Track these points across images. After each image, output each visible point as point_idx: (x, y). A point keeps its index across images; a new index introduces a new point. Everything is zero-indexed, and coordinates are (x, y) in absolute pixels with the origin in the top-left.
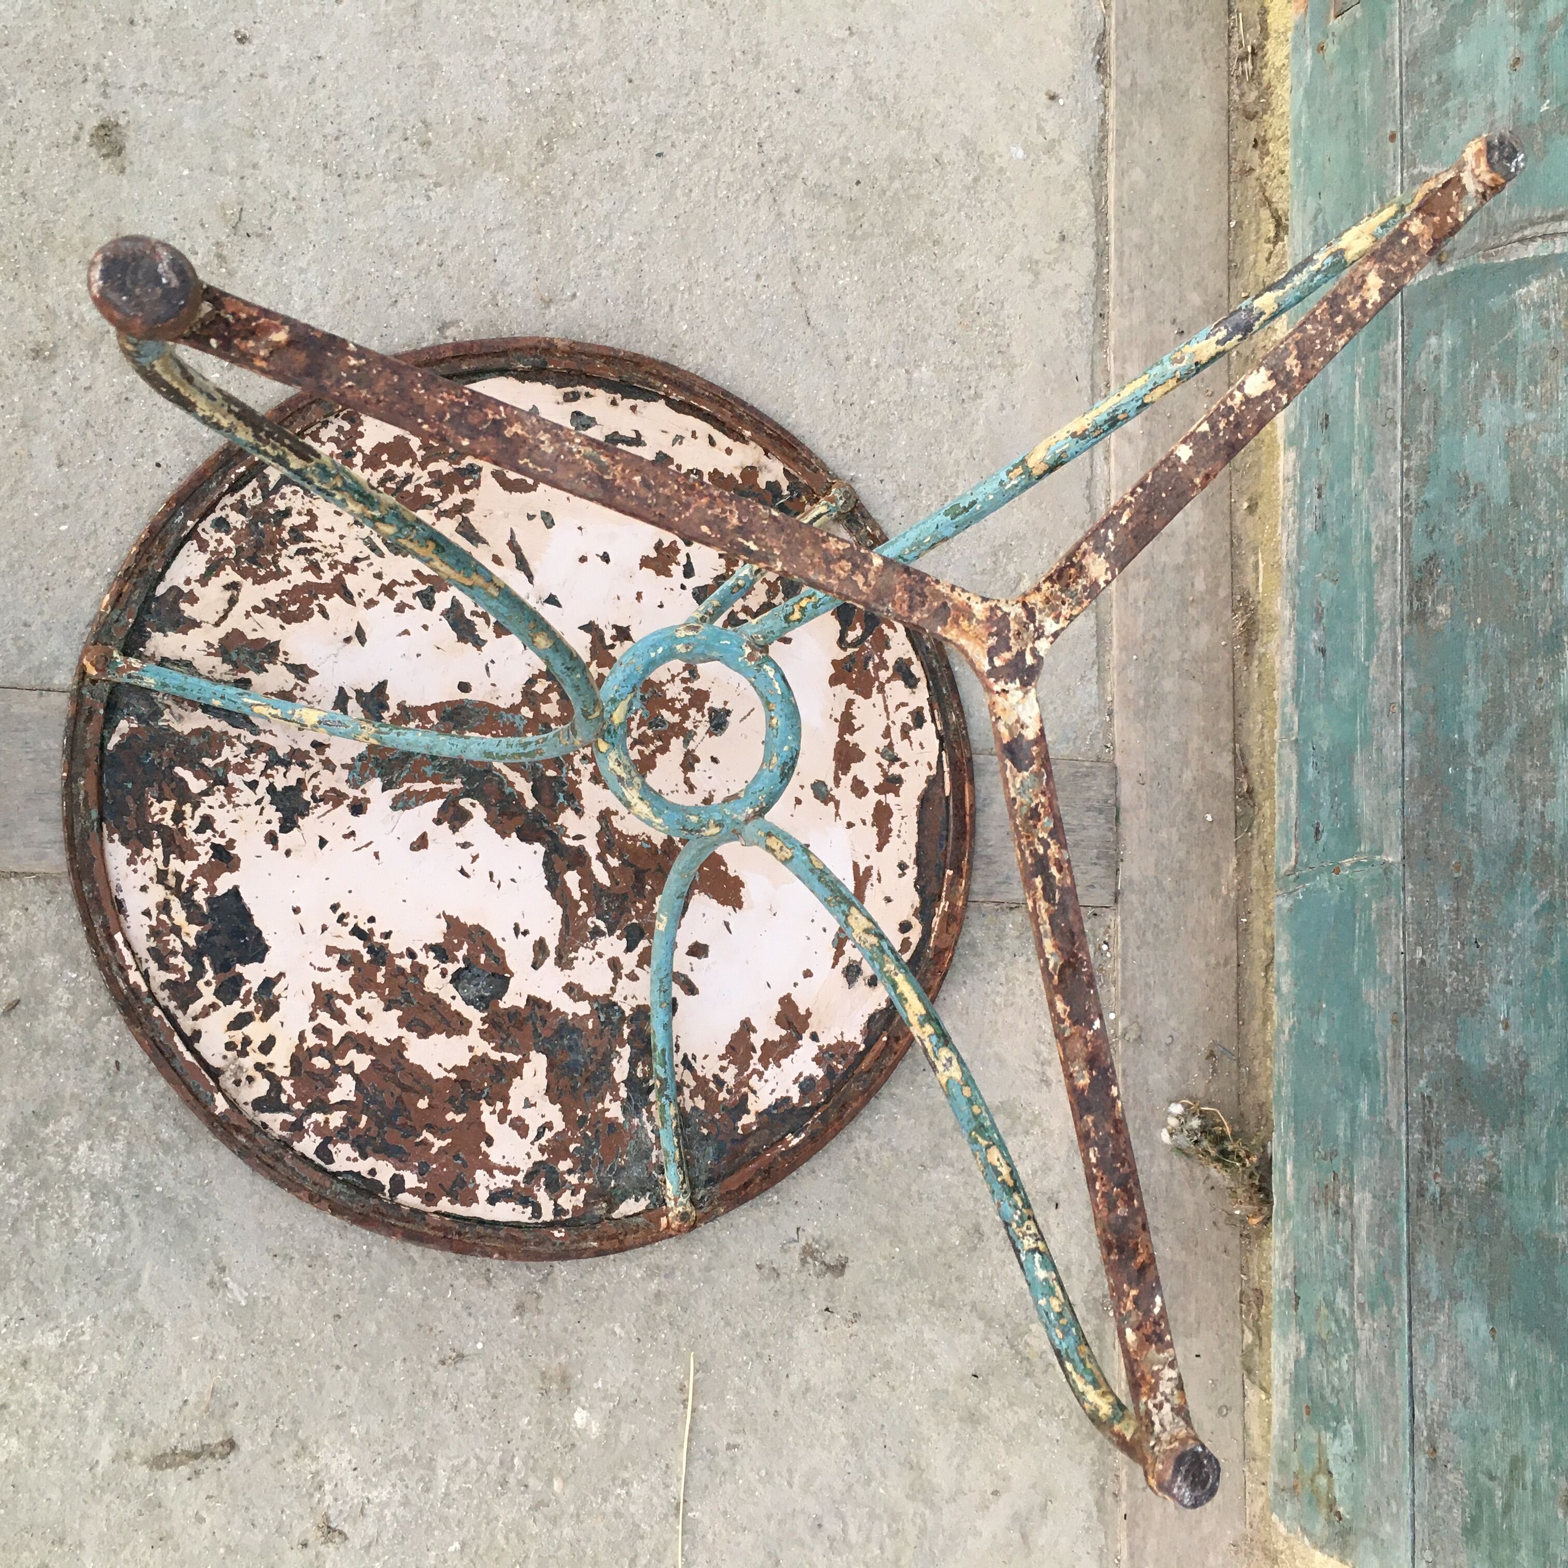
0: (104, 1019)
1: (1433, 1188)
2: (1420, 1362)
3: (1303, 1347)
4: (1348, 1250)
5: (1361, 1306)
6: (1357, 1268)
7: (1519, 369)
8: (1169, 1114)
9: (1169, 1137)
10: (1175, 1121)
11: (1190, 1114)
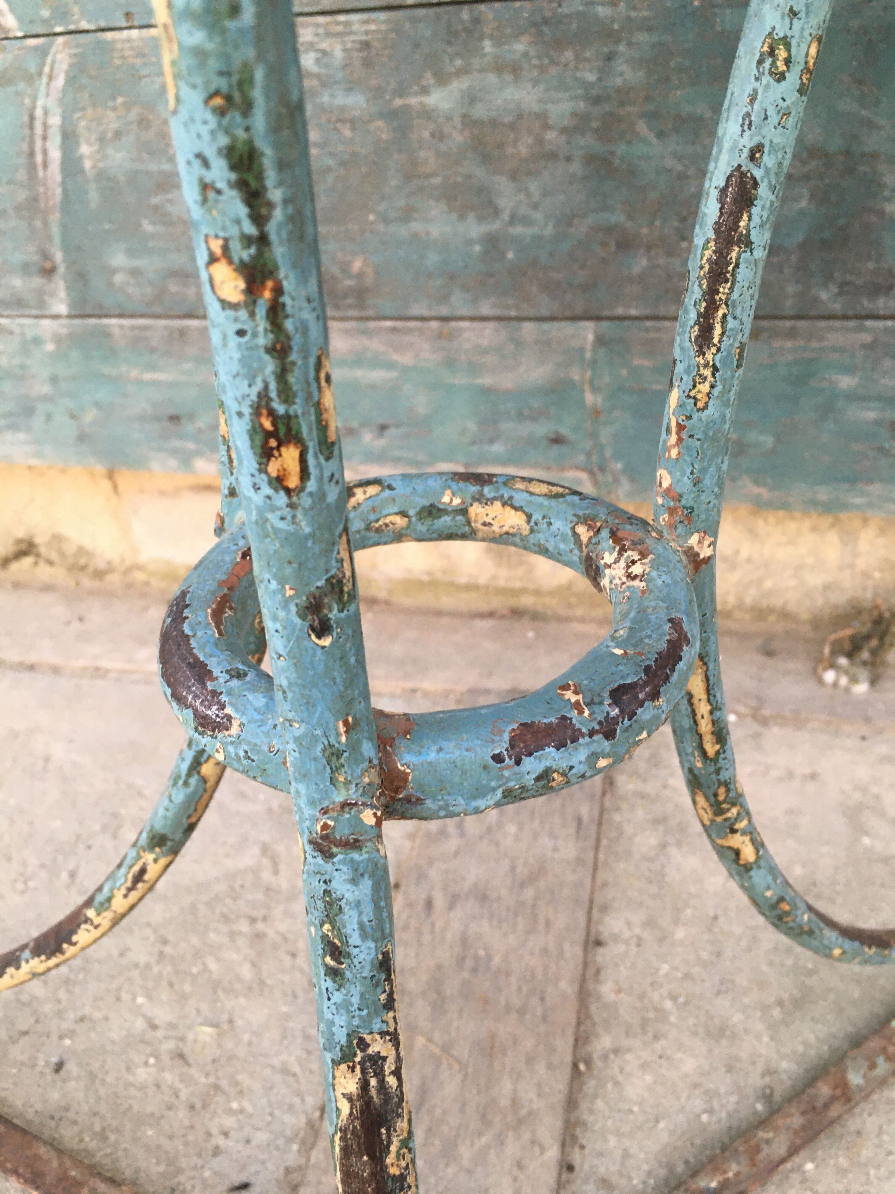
8: (835, 685)
9: (861, 688)
10: (844, 681)
11: (833, 666)
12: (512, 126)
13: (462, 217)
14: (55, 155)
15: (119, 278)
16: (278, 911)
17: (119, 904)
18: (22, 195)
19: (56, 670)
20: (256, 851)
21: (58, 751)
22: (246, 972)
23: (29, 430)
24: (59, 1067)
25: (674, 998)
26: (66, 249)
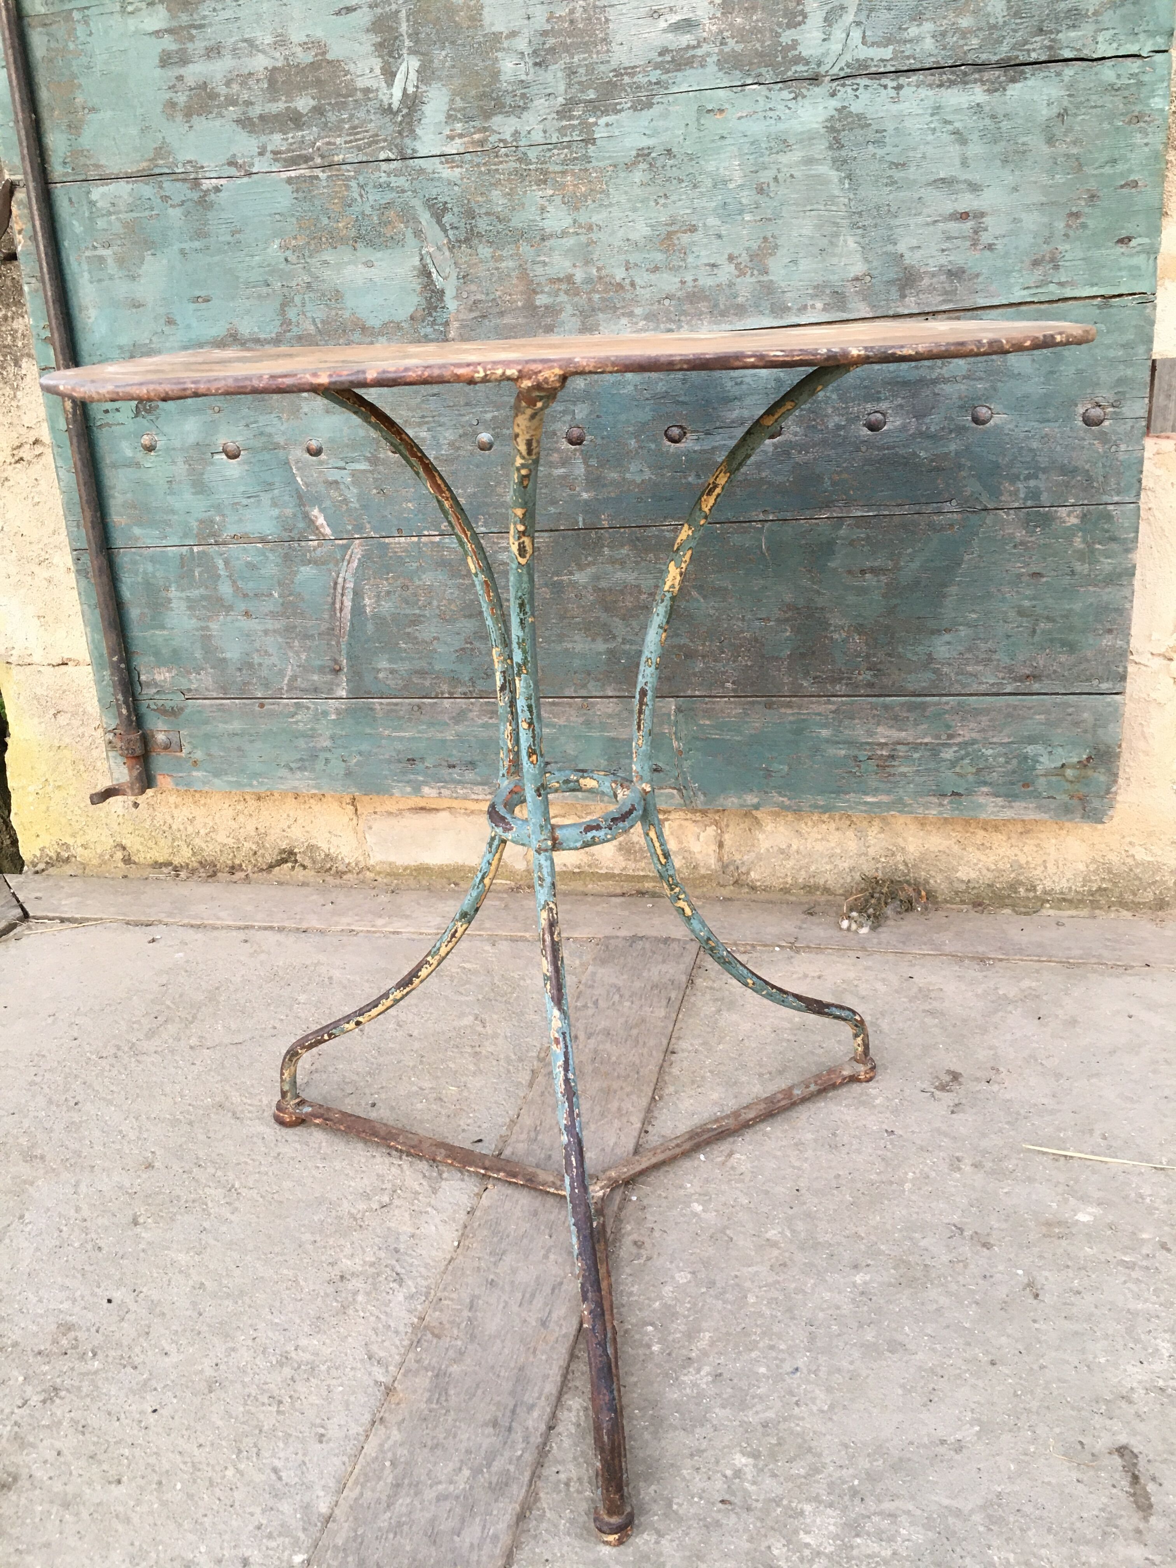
0: (675, 1507)
1: (868, 676)
2: (975, 688)
3: (985, 789)
4: (916, 747)
5: (950, 737)
6: (926, 740)
7: (408, 611)
8: (849, 929)
9: (864, 930)
10: (854, 926)
11: (849, 918)
12: (622, 592)
13: (593, 640)
14: (348, 604)
15: (381, 675)
16: (487, 1043)
17: (443, 951)
18: (324, 626)
19: (322, 932)
20: (471, 1018)
21: (337, 974)
22: (472, 1068)
23: (313, 770)
24: (374, 1105)
25: (711, 1072)
26: (350, 658)
